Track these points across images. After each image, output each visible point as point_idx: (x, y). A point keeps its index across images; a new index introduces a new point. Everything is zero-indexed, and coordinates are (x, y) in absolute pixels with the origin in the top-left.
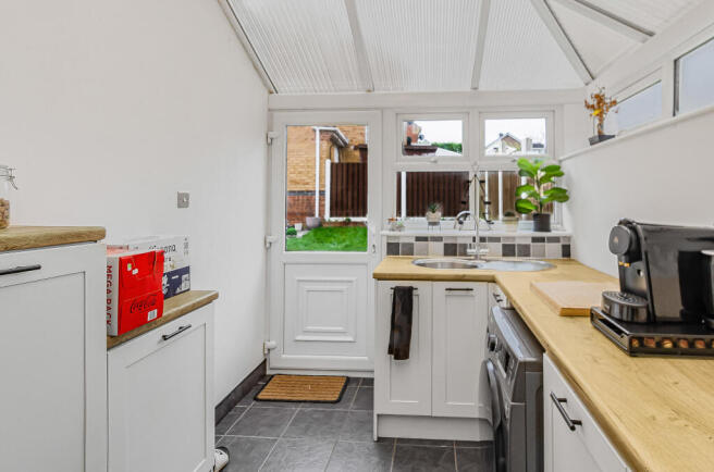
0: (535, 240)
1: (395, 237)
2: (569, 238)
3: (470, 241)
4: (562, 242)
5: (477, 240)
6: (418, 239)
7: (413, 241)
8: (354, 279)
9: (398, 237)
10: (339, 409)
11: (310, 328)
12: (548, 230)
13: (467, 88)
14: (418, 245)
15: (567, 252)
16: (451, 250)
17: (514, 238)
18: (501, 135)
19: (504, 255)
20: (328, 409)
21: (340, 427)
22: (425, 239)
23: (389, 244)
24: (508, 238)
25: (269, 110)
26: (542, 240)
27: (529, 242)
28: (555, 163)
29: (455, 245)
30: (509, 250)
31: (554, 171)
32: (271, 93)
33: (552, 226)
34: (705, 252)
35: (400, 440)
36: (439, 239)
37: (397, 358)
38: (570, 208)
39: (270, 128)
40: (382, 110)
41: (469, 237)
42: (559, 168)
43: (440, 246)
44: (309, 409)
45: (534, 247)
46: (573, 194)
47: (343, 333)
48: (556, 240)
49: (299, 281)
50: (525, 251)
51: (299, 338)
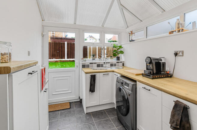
0: (117, 62)
1: (84, 63)
2: (124, 62)
3: (103, 63)
4: (123, 63)
5: (106, 63)
6: (90, 63)
7: (89, 64)
8: (71, 75)
9: (85, 63)
10: (71, 110)
11: (57, 90)
12: (119, 60)
13: (101, 26)
14: (90, 65)
15: (123, 65)
16: (98, 66)
17: (113, 62)
18: (89, 36)
19: (111, 66)
20: (69, 110)
21: (75, 113)
22: (92, 63)
23: (82, 65)
24: (111, 62)
25: (42, 26)
26: (118, 62)
27: (116, 63)
28: (120, 45)
29: (100, 64)
30: (112, 65)
31: (120, 47)
32: (43, 20)
33: (120, 59)
34: (160, 62)
35: (92, 112)
36: (95, 63)
37: (92, 92)
38: (124, 55)
39: (43, 31)
40: (79, 29)
41: (102, 62)
42: (121, 46)
43: (96, 65)
44: (63, 111)
45: (117, 64)
46: (125, 52)
47: (68, 90)
48: (121, 62)
49: (54, 77)
50: (115, 65)
51: (54, 94)
